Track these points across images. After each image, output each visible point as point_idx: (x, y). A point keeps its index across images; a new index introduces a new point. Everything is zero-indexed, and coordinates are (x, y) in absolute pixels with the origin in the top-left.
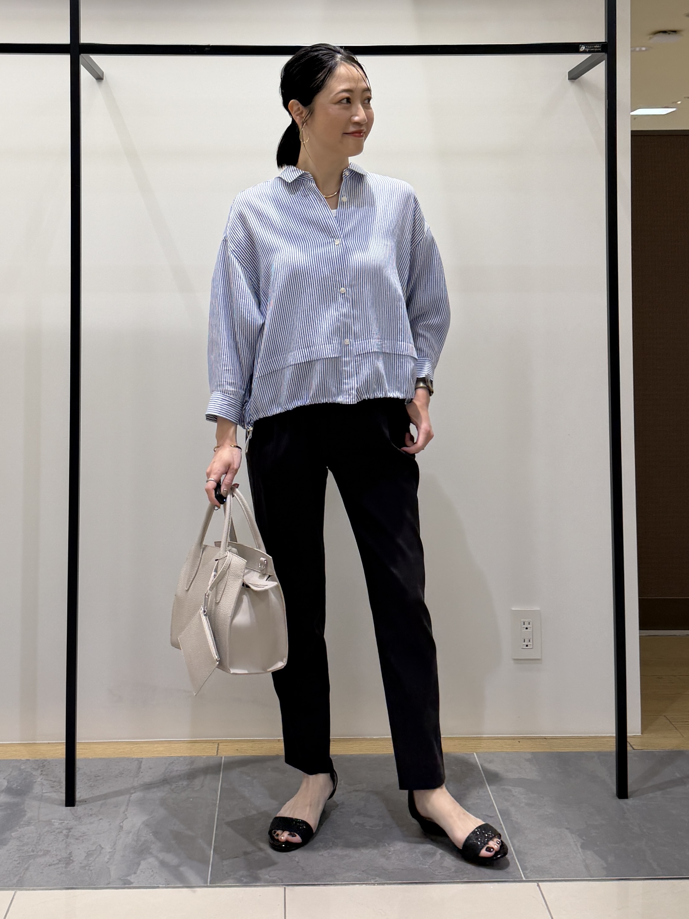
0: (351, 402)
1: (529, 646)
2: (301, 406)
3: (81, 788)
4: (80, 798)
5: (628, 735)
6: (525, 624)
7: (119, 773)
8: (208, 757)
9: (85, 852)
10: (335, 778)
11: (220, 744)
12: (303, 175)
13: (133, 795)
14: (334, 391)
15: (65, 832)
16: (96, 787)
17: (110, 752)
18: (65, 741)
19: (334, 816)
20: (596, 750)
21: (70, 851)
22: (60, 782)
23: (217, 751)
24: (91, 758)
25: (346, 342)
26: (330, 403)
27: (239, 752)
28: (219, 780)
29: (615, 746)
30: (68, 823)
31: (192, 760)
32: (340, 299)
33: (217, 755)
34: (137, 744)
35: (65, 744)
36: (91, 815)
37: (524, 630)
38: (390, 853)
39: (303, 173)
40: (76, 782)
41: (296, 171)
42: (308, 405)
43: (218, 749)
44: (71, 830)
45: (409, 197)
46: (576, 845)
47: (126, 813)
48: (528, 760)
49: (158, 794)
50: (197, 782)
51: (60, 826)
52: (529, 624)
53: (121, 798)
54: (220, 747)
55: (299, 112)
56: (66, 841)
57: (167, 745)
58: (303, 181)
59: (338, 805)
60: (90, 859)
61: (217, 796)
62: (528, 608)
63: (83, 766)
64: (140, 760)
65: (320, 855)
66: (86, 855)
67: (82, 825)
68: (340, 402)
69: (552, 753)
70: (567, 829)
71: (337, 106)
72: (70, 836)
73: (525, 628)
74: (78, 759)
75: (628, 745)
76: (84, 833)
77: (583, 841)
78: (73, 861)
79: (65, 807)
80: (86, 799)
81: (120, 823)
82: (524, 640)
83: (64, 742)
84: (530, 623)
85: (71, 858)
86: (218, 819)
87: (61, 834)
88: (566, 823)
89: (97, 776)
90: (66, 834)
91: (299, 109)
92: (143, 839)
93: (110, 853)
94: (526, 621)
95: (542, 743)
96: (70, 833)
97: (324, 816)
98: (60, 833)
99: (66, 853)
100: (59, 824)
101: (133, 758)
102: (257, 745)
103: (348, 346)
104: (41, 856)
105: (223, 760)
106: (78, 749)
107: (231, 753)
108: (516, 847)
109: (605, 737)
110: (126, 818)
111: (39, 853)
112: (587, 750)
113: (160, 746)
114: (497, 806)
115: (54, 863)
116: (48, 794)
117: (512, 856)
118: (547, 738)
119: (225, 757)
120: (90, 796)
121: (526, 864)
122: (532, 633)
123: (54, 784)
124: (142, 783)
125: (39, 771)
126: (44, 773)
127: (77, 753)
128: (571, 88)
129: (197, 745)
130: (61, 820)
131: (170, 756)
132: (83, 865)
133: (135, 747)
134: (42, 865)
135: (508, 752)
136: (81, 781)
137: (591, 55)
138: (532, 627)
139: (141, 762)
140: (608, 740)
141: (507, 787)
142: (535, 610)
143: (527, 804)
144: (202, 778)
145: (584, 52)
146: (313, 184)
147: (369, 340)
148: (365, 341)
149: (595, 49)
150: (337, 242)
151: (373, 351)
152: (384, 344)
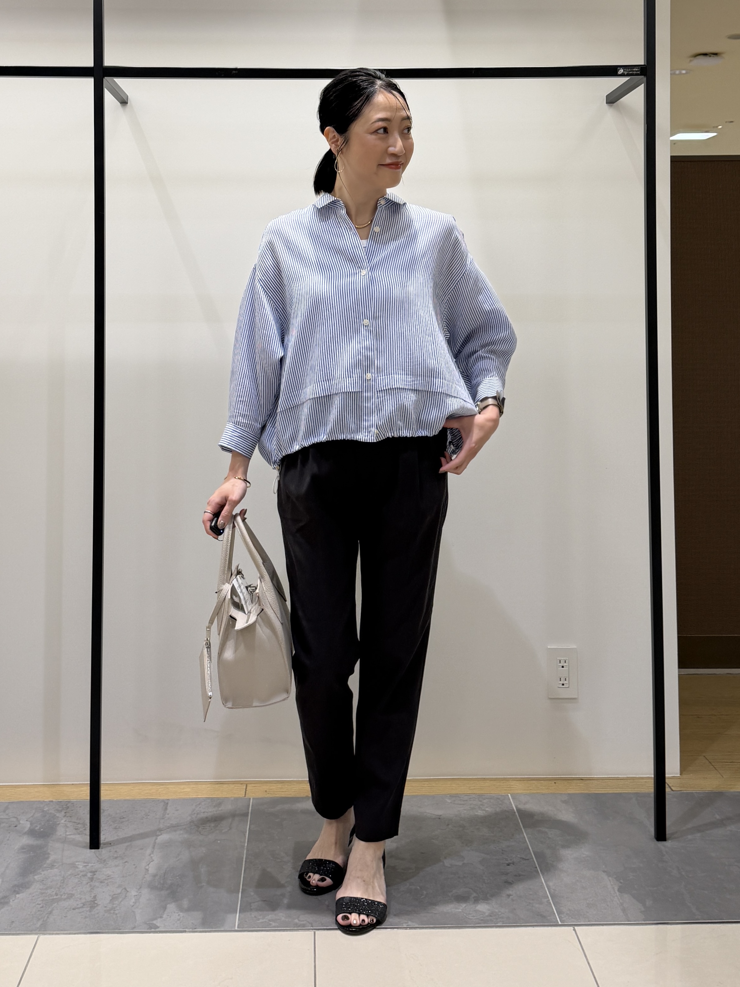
0: (369, 440)
1: (565, 684)
2: (317, 443)
3: (105, 830)
4: (105, 840)
5: (667, 776)
7: (145, 814)
8: (236, 799)
9: (110, 895)
11: (248, 786)
12: (334, 202)
13: (159, 837)
14: (353, 427)
15: (89, 875)
16: (121, 829)
17: (136, 794)
18: (89, 782)
20: (635, 791)
21: (95, 895)
22: (84, 824)
23: (245, 792)
24: (116, 800)
25: (368, 376)
26: (347, 439)
27: (268, 793)
28: (247, 822)
29: (653, 787)
30: (92, 866)
31: (218, 802)
32: (363, 331)
33: (245, 796)
34: (163, 785)
35: (89, 785)
36: (116, 858)
37: (559, 669)
38: (423, 897)
39: (335, 200)
40: (100, 824)
42: (325, 441)
43: (246, 790)
44: (95, 873)
46: (613, 888)
47: (152, 855)
48: (565, 802)
50: (225, 825)
51: (84, 869)
53: (147, 840)
54: (248, 788)
55: (335, 140)
56: (90, 884)
57: (194, 786)
58: (335, 209)
60: (115, 903)
61: (246, 838)
62: (564, 646)
63: (107, 808)
64: (166, 801)
66: (111, 898)
67: (107, 868)
68: (358, 439)
69: (589, 795)
70: (604, 871)
71: (373, 137)
72: (94, 879)
73: (561, 667)
74: (103, 801)
75: (667, 786)
76: (108, 876)
77: (620, 884)
78: (98, 905)
79: (89, 851)
80: (111, 841)
81: (146, 866)
82: (560, 679)
83: (88, 783)
84: (566, 662)
85: (96, 902)
86: (246, 861)
87: (85, 877)
88: (604, 866)
89: (122, 817)
90: (91, 876)
91: (334, 136)
92: (169, 882)
93: (136, 896)
94: (562, 659)
95: (578, 785)
96: (95, 876)
99: (91, 897)
100: (83, 867)
101: (158, 800)
102: (286, 786)
103: (370, 381)
104: (65, 900)
105: (251, 801)
106: (103, 790)
107: (260, 795)
108: (552, 890)
109: (642, 778)
110: (152, 860)
111: (63, 897)
112: (625, 791)
113: (186, 787)
114: (532, 849)
115: (79, 906)
116: (72, 836)
117: (548, 899)
118: (584, 779)
119: (253, 799)
120: (115, 839)
121: (562, 908)
122: (569, 671)
123: (78, 826)
124: (168, 825)
125: (63, 813)
126: (68, 815)
127: (102, 794)
128: (609, 112)
129: (225, 786)
130: (86, 863)
131: (197, 798)
132: (108, 909)
133: (162, 788)
134: (66, 908)
135: (543, 794)
136: (106, 823)
137: (629, 78)
138: (569, 665)
139: (167, 804)
140: (646, 780)
141: (544, 830)
142: (572, 648)
143: (563, 847)
144: (230, 820)
145: (623, 75)
146: (344, 212)
147: (393, 375)
148: (388, 376)
149: (634, 72)
150: (364, 273)
151: (396, 387)
152: (415, 381)
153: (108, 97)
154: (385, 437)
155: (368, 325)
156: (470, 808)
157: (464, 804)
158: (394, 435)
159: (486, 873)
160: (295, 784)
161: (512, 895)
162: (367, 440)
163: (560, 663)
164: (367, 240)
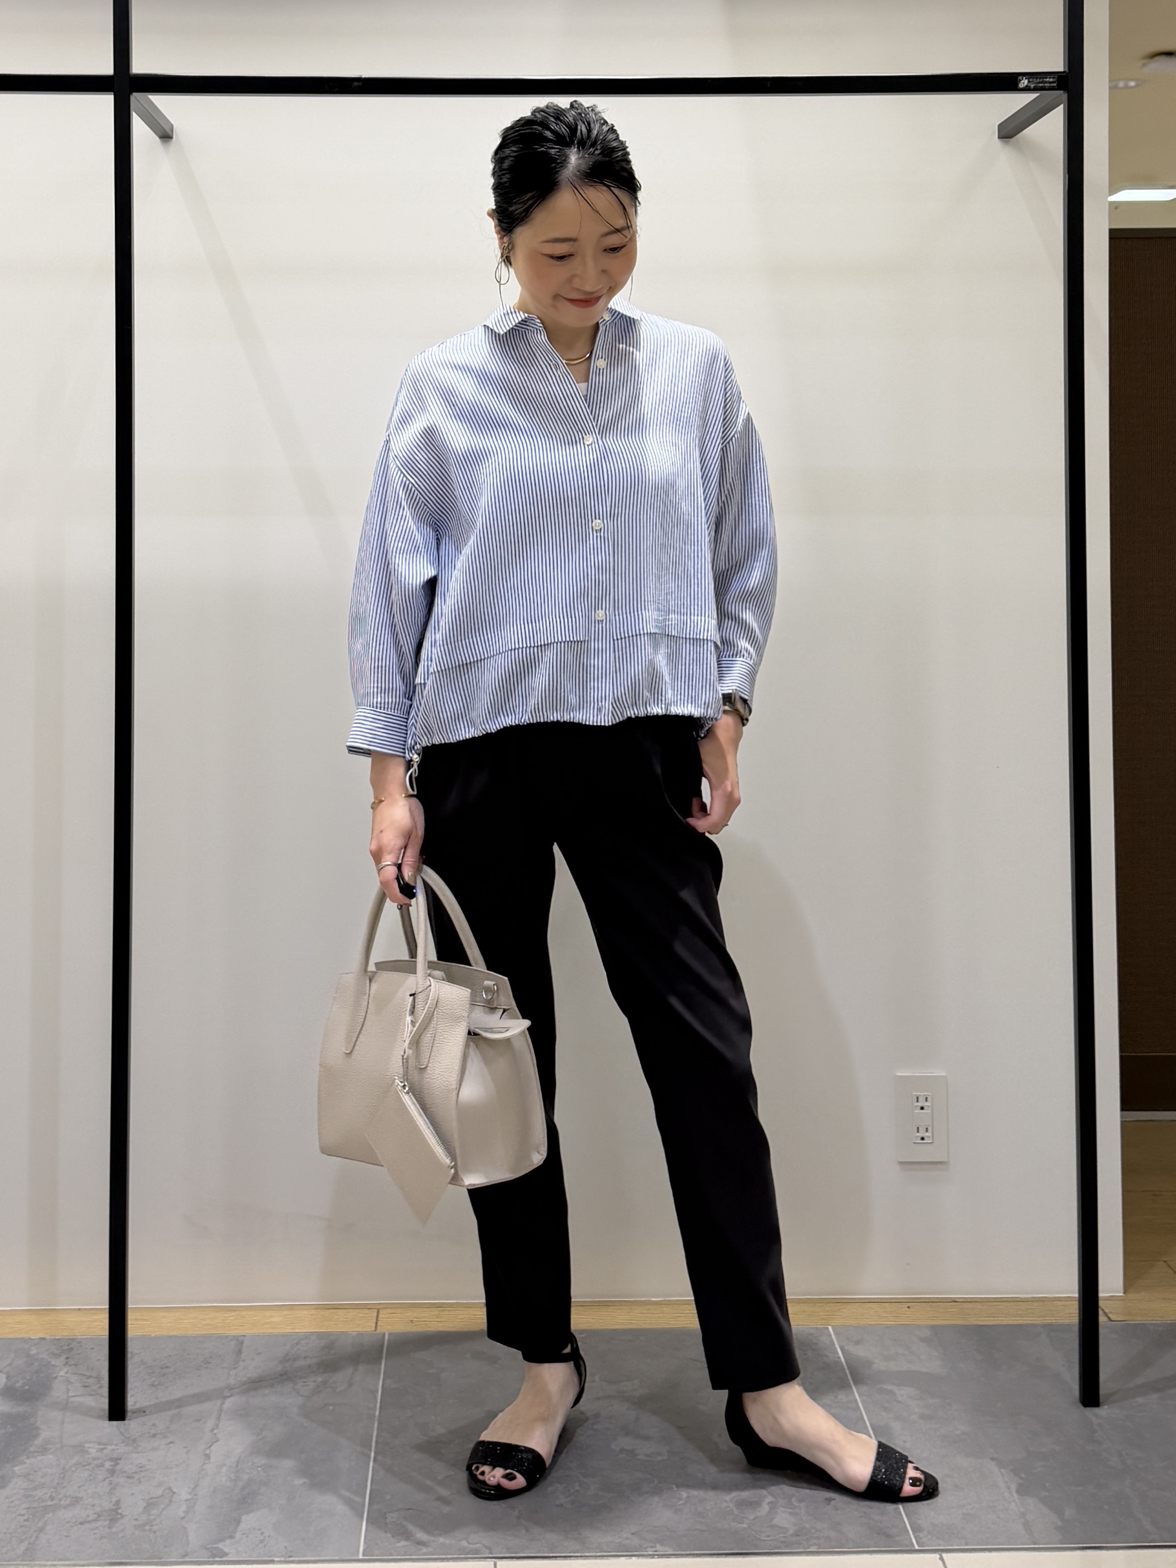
0: (601, 722)
1: (926, 1138)
2: (511, 726)
3: (136, 1387)
4: (134, 1405)
5: (1101, 1295)
6: (920, 1099)
7: (203, 1361)
8: (360, 1334)
9: (144, 1499)
10: (583, 1368)
11: (381, 1312)
12: (526, 322)
13: (228, 1400)
14: (574, 701)
15: (108, 1465)
16: (163, 1385)
17: (188, 1325)
18: (107, 1306)
19: (582, 1437)
20: (1046, 1321)
21: (118, 1499)
22: (99, 1378)
23: (376, 1323)
24: (153, 1336)
25: (599, 615)
26: (564, 722)
27: (416, 1325)
28: (380, 1373)
29: (1077, 1315)
30: (113, 1450)
31: (329, 1340)
32: (592, 541)
33: (376, 1330)
34: (235, 1311)
35: (108, 1310)
36: (154, 1436)
37: (916, 1111)
39: (526, 318)
40: (127, 1378)
41: (514, 315)
42: (525, 724)
43: (377, 1320)
44: (119, 1462)
45: (715, 358)
46: (1009, 1488)
47: (215, 1431)
48: (923, 1340)
49: (269, 1398)
50: (340, 1378)
51: (99, 1455)
52: (926, 1101)
53: (208, 1405)
54: (380, 1316)
56: (110, 1480)
57: (288, 1313)
58: (525, 332)
59: (587, 1420)
60: (152, 1512)
61: (377, 1402)
62: (925, 1073)
63: (139, 1349)
64: (241, 1339)
65: (558, 1506)
66: (146, 1504)
67: (138, 1453)
69: (966, 1328)
70: (992, 1459)
72: (117, 1472)
73: (919, 1108)
74: (131, 1337)
75: (1101, 1312)
76: (141, 1467)
77: (1020, 1481)
78: (122, 1516)
79: (107, 1423)
80: (144, 1407)
81: (206, 1449)
82: (918, 1128)
83: (105, 1308)
84: (928, 1099)
85: (119, 1511)
86: (377, 1442)
87: (101, 1468)
88: (992, 1450)
89: (164, 1366)
90: (111, 1468)
92: (246, 1477)
93: (188, 1502)
94: (920, 1095)
95: (949, 1310)
96: (118, 1467)
97: (565, 1438)
98: (101, 1467)
99: (111, 1502)
100: (97, 1451)
101: (227, 1336)
102: (446, 1313)
103: (602, 624)
104: (66, 1507)
105: (386, 1338)
106: (131, 1320)
107: (401, 1328)
109: (1059, 1299)
110: (216, 1440)
111: (62, 1502)
112: (1029, 1322)
113: (275, 1314)
114: (869, 1420)
115: (90, 1518)
116: (78, 1399)
118: (958, 1300)
119: (390, 1334)
120: (152, 1403)
121: (920, 1522)
122: (932, 1117)
123: (88, 1380)
124: (245, 1379)
125: (62, 1359)
126: (71, 1361)
127: (129, 1326)
128: (1003, 154)
129: (341, 1312)
130: (102, 1444)
131: (293, 1333)
132: (140, 1522)
133: (233, 1316)
134: (68, 1522)
135: (888, 1326)
136: (137, 1376)
137: (1038, 94)
138: (932, 1105)
139: (242, 1343)
140: (1066, 1303)
141: (889, 1387)
142: (939, 1076)
143: (922, 1417)
144: (350, 1371)
145: (1026, 89)
146: (542, 338)
147: (639, 613)
148: (632, 615)
149: (1046, 85)
150: (589, 439)
151: (646, 632)
152: (669, 621)
153: (138, 126)
154: (623, 716)
155: (601, 529)
158: (638, 714)
160: (461, 1309)
161: (834, 1500)
162: (597, 722)
163: (917, 1101)
164: (587, 383)
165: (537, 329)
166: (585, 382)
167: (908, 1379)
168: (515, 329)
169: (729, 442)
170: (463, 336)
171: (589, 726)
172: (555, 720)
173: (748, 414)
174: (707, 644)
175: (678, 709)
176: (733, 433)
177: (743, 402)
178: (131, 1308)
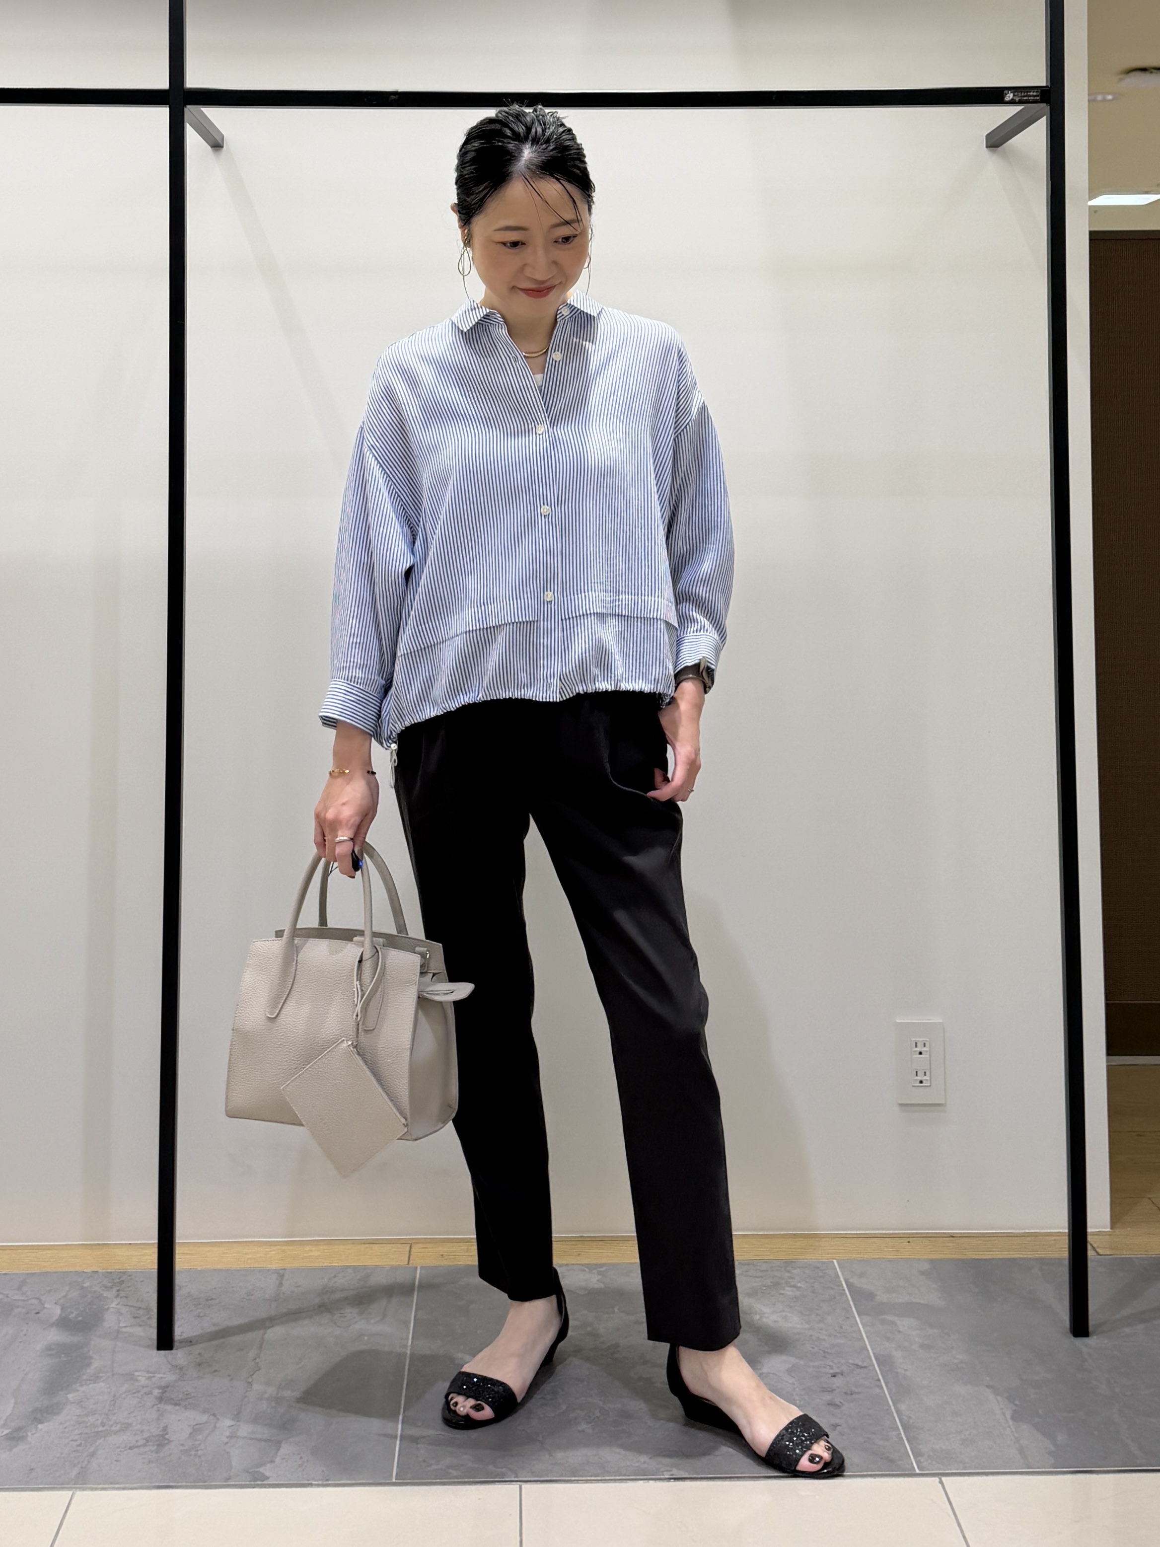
0: (550, 698)
1: (924, 1082)
2: (469, 704)
3: (183, 1318)
4: (181, 1336)
5: (1089, 1230)
6: (918, 1045)
7: (246, 1293)
8: (394, 1268)
9: (189, 1426)
11: (414, 1246)
12: (489, 316)
13: (269, 1332)
14: (524, 679)
15: (156, 1392)
16: (208, 1316)
17: (232, 1260)
18: (156, 1241)
20: (1036, 1255)
21: (165, 1425)
22: (148, 1310)
23: (409, 1258)
24: (199, 1269)
25: (547, 596)
26: (515, 698)
27: (446, 1259)
28: (412, 1306)
29: (1067, 1250)
30: (162, 1378)
31: (366, 1273)
32: (541, 524)
33: (408, 1264)
34: (276, 1245)
35: (156, 1245)
36: (200, 1365)
37: (915, 1056)
39: (488, 313)
40: (175, 1309)
41: (478, 310)
42: (480, 701)
43: (410, 1254)
44: (167, 1389)
46: (1004, 1414)
47: (258, 1360)
48: (922, 1273)
49: (310, 1329)
50: (376, 1309)
51: (148, 1382)
52: (925, 1046)
53: (250, 1335)
54: (413, 1250)
56: (158, 1408)
57: (326, 1247)
58: (488, 327)
60: (198, 1438)
61: (409, 1332)
62: (923, 1020)
63: (186, 1282)
64: (281, 1272)
65: (579, 1432)
66: (190, 1430)
67: (184, 1380)
68: (532, 697)
69: (963, 1261)
70: (988, 1387)
72: (165, 1399)
73: (918, 1053)
74: (179, 1271)
75: (1089, 1247)
76: (187, 1395)
77: (1014, 1408)
78: (169, 1441)
79: (155, 1352)
80: (191, 1337)
81: (248, 1377)
82: (917, 1072)
83: (154, 1243)
85: (167, 1437)
86: (409, 1370)
87: (150, 1396)
88: (987, 1378)
89: (209, 1298)
90: (159, 1395)
93: (231, 1427)
94: (918, 1041)
95: (947, 1245)
96: (167, 1395)
98: (149, 1394)
99: (159, 1428)
100: (146, 1379)
101: (269, 1270)
103: (551, 604)
104: (116, 1433)
105: (418, 1272)
106: (179, 1254)
107: (432, 1262)
108: (905, 1417)
109: (1050, 1234)
110: (258, 1368)
111: (113, 1428)
112: (1022, 1256)
113: (312, 1249)
114: (872, 1349)
115: (139, 1444)
116: (128, 1329)
117: (897, 1433)
118: (956, 1236)
119: (422, 1268)
120: (198, 1333)
121: (921, 1447)
122: (930, 1061)
123: (138, 1312)
124: (285, 1310)
125: (114, 1291)
126: (122, 1294)
127: (177, 1260)
128: (991, 162)
129: (376, 1247)
130: (151, 1373)
131: (330, 1266)
132: (186, 1448)
133: (274, 1251)
134: (118, 1447)
135: (890, 1259)
136: (184, 1307)
137: (1023, 107)
138: (930, 1050)
139: (282, 1276)
140: (1056, 1238)
141: (890, 1318)
142: (935, 1023)
143: (922, 1346)
144: (384, 1302)
145: (1012, 102)
146: (504, 331)
147: (587, 594)
148: (580, 595)
149: (1030, 98)
150: (541, 429)
151: (592, 612)
152: (619, 601)
153: (192, 137)
154: (572, 693)
155: (549, 515)
156: (771, 1282)
157: (762, 1277)
158: (587, 690)
159: (797, 1389)
161: (839, 1425)
162: (546, 698)
163: (916, 1046)
164: (542, 375)
165: (498, 323)
166: (542, 373)
167: (909, 1309)
168: (480, 323)
169: (683, 430)
170: (432, 329)
171: (539, 702)
172: (507, 697)
173: (704, 403)
174: (657, 623)
175: (629, 686)
176: (687, 421)
177: (699, 392)
178: (179, 1242)
